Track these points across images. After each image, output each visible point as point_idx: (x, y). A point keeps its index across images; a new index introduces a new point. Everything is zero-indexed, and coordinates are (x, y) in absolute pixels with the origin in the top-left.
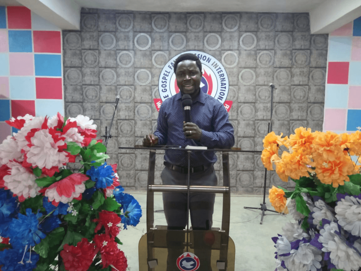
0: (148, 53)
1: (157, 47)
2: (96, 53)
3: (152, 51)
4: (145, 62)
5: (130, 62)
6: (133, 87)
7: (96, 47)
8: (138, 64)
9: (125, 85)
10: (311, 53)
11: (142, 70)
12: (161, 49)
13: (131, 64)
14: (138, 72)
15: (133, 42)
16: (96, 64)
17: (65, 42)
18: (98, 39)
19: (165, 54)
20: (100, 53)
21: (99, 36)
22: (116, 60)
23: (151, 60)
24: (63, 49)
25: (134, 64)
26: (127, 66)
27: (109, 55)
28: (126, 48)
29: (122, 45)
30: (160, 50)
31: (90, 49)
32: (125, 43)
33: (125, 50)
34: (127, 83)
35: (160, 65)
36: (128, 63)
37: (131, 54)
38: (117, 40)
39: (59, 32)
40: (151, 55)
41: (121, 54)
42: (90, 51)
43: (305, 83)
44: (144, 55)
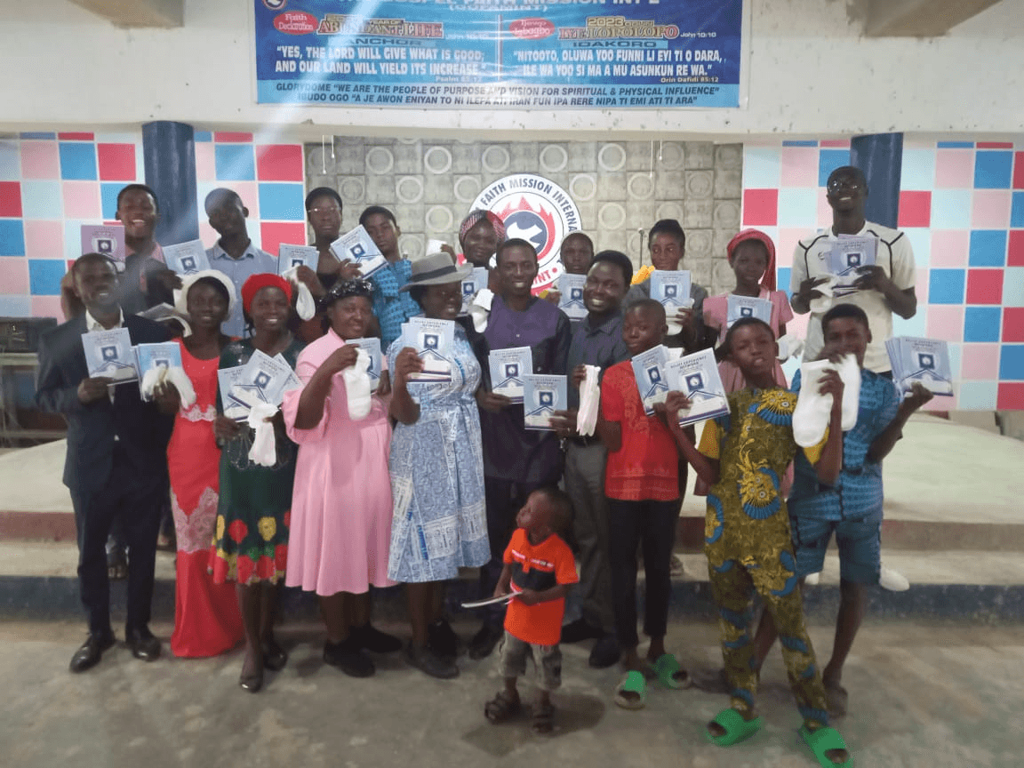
0: (447, 178)
1: (461, 169)
2: (361, 180)
3: (454, 175)
4: (443, 194)
5: (417, 194)
6: (422, 235)
7: (362, 172)
8: (431, 198)
9: (410, 233)
10: (715, 176)
11: (438, 207)
12: (469, 171)
13: (419, 197)
14: (431, 210)
15: (423, 160)
16: (362, 198)
17: (310, 164)
18: (365, 157)
19: (476, 181)
20: (367, 181)
21: (366, 152)
22: (394, 191)
23: (452, 189)
24: (307, 175)
25: (424, 196)
26: (412, 202)
27: (383, 183)
28: (411, 171)
29: (403, 165)
30: (467, 174)
31: (351, 175)
32: (409, 163)
33: (408, 174)
34: (412, 230)
35: (468, 198)
36: (414, 195)
37: (419, 181)
38: (396, 159)
39: (300, 147)
40: (452, 182)
41: (401, 181)
42: (350, 178)
43: (706, 226)
44: (441, 183)
